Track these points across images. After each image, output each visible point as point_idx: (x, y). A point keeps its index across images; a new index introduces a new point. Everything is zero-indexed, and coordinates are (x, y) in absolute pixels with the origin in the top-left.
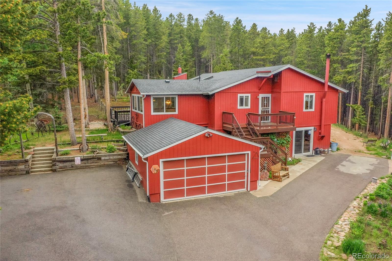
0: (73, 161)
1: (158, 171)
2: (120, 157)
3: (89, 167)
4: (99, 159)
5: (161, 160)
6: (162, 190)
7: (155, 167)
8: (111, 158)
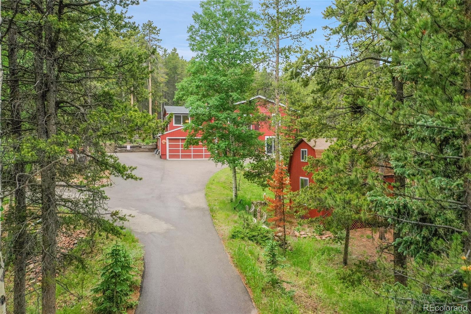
0: (126, 147)
1: (166, 143)
2: (152, 147)
3: (135, 152)
4: (140, 147)
5: (167, 138)
6: (168, 154)
7: (164, 141)
8: (147, 147)
